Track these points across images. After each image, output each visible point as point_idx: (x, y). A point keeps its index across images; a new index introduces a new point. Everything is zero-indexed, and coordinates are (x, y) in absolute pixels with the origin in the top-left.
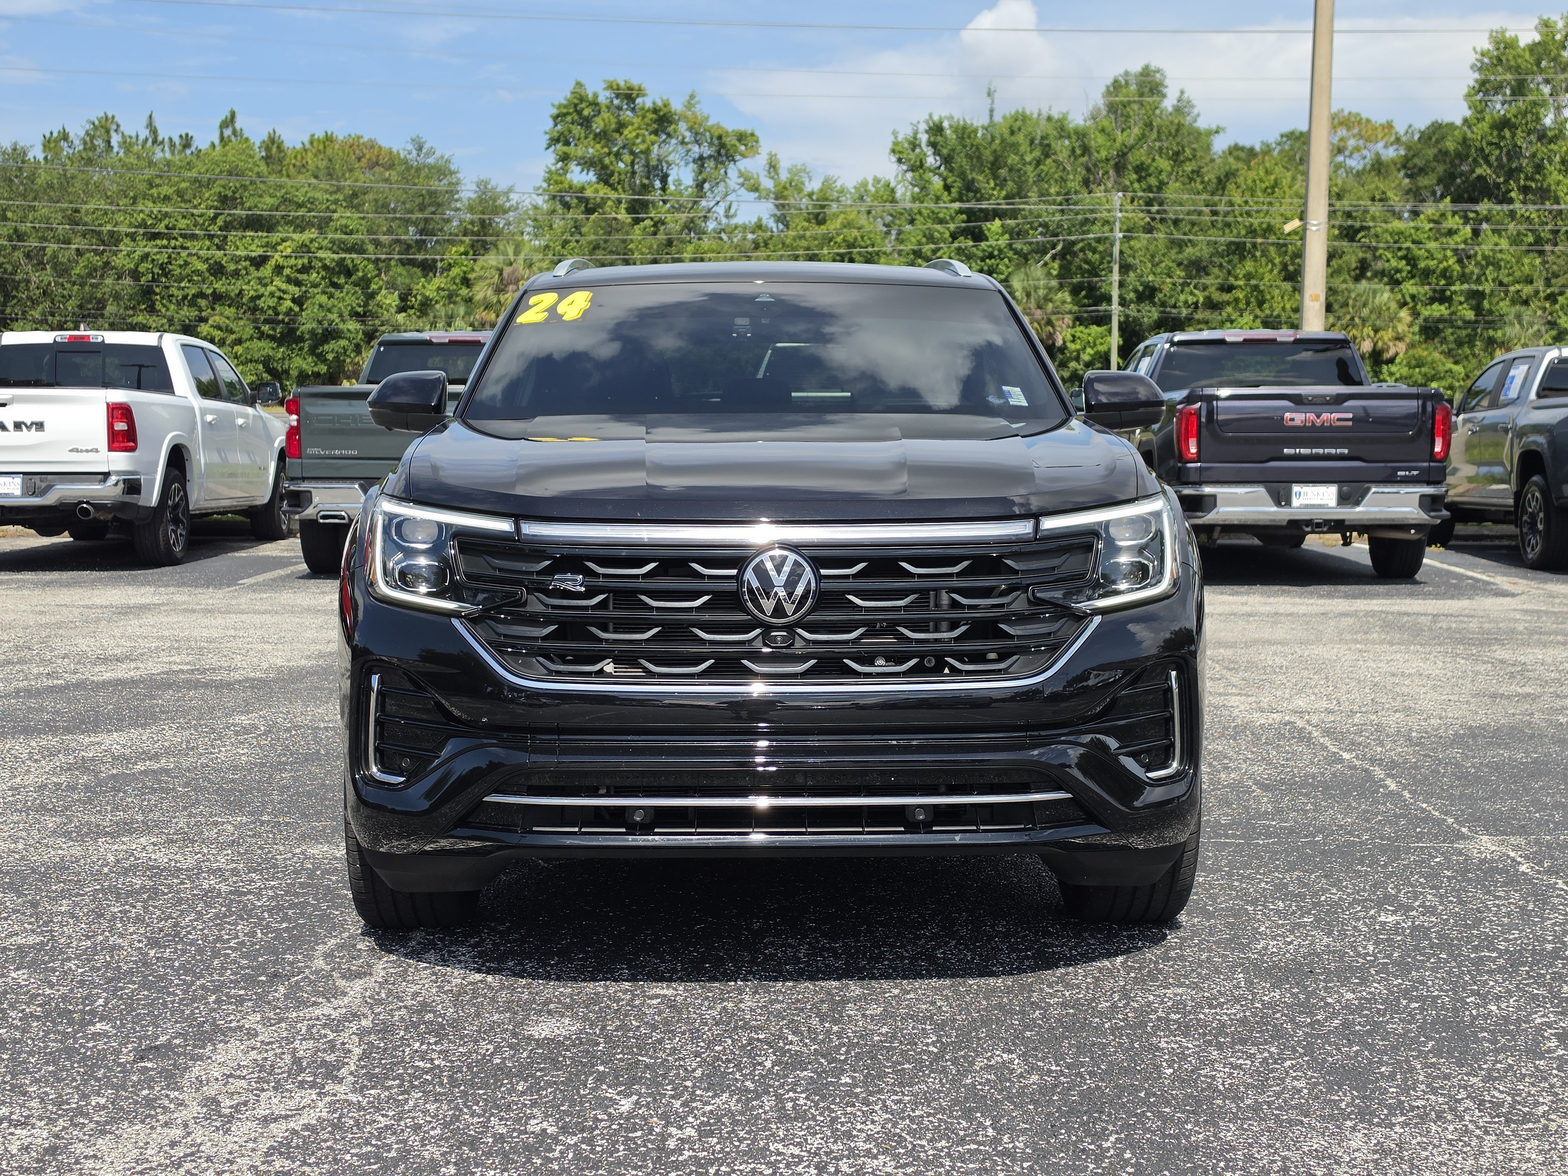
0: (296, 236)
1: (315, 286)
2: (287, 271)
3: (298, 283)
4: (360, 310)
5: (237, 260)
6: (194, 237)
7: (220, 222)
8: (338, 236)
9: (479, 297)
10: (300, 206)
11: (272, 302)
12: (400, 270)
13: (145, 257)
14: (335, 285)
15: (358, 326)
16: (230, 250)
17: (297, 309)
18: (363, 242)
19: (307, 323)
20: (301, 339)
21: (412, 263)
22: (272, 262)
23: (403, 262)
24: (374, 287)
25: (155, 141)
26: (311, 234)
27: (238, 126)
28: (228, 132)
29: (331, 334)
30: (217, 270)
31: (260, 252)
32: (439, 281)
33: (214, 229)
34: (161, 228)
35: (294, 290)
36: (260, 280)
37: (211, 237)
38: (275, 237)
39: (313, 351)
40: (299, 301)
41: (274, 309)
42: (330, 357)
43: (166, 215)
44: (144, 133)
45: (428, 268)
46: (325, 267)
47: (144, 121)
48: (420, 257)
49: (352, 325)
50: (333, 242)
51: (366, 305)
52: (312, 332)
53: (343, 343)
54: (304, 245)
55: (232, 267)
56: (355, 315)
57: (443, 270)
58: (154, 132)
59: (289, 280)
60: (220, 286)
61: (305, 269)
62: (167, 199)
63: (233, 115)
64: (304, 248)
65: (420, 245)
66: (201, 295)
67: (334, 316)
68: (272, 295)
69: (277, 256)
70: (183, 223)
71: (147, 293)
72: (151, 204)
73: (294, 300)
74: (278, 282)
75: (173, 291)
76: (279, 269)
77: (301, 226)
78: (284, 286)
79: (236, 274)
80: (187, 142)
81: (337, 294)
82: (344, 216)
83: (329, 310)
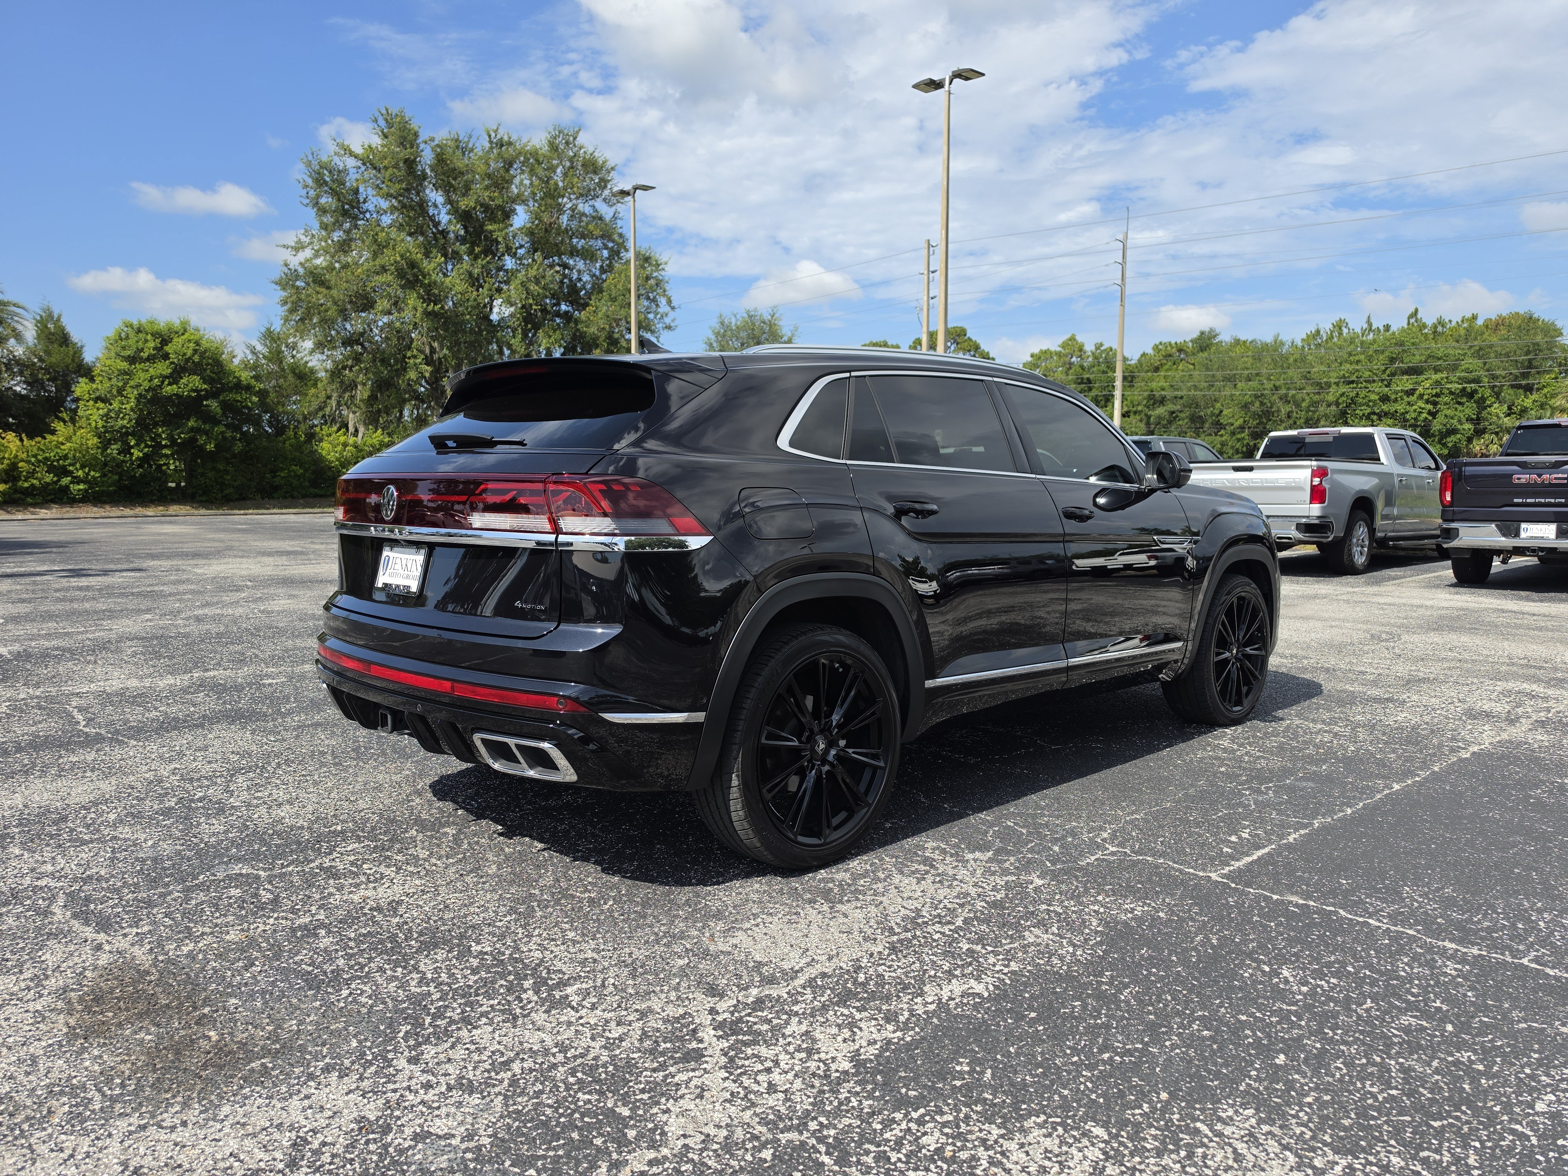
0: (1433, 377)
1: (1446, 404)
2: (1426, 397)
3: (1435, 404)
4: (1474, 417)
5: (1396, 392)
6: (1374, 381)
7: (1388, 372)
8: (1463, 374)
9: (1558, 404)
10: (1439, 359)
11: (1414, 415)
12: (1511, 391)
13: (1342, 395)
14: (1459, 403)
15: (1471, 426)
16: (1394, 387)
17: (1430, 418)
18: (1479, 377)
19: (1437, 426)
20: (1433, 435)
21: (1519, 387)
22: (1418, 392)
23: (1512, 386)
24: (1488, 402)
25: (1370, 330)
26: (1445, 375)
27: (1419, 316)
28: (1412, 320)
29: (1453, 431)
30: (1385, 399)
31: (1411, 387)
32: (1535, 396)
33: (1385, 376)
34: (1354, 378)
35: (1430, 407)
36: (1409, 403)
37: (1382, 381)
38: (1422, 378)
39: (1440, 442)
40: (1433, 414)
41: (1415, 419)
42: (1450, 445)
43: (1357, 370)
44: (1365, 326)
45: (1529, 389)
46: (1451, 393)
47: (1365, 320)
48: (1524, 382)
49: (1468, 426)
50: (1459, 378)
51: (1479, 413)
52: (1439, 431)
53: (1459, 436)
54: (1437, 381)
55: (1393, 397)
56: (1469, 420)
57: (1538, 389)
58: (1370, 325)
59: (1427, 402)
60: (1385, 408)
61: (1437, 395)
62: (1358, 362)
63: (1416, 311)
64: (1437, 383)
65: (1525, 376)
66: (1374, 413)
67: (1455, 422)
68: (1415, 411)
69: (1420, 389)
70: (1367, 374)
71: (1343, 413)
72: (1348, 366)
73: (1430, 413)
74: (1421, 404)
75: (1358, 412)
76: (1421, 396)
77: (1436, 370)
78: (1423, 406)
79: (1396, 400)
80: (1387, 328)
81: (1460, 408)
82: (1470, 362)
83: (1452, 418)
